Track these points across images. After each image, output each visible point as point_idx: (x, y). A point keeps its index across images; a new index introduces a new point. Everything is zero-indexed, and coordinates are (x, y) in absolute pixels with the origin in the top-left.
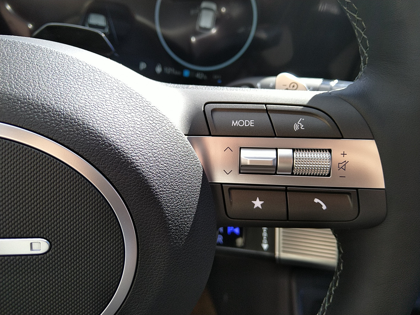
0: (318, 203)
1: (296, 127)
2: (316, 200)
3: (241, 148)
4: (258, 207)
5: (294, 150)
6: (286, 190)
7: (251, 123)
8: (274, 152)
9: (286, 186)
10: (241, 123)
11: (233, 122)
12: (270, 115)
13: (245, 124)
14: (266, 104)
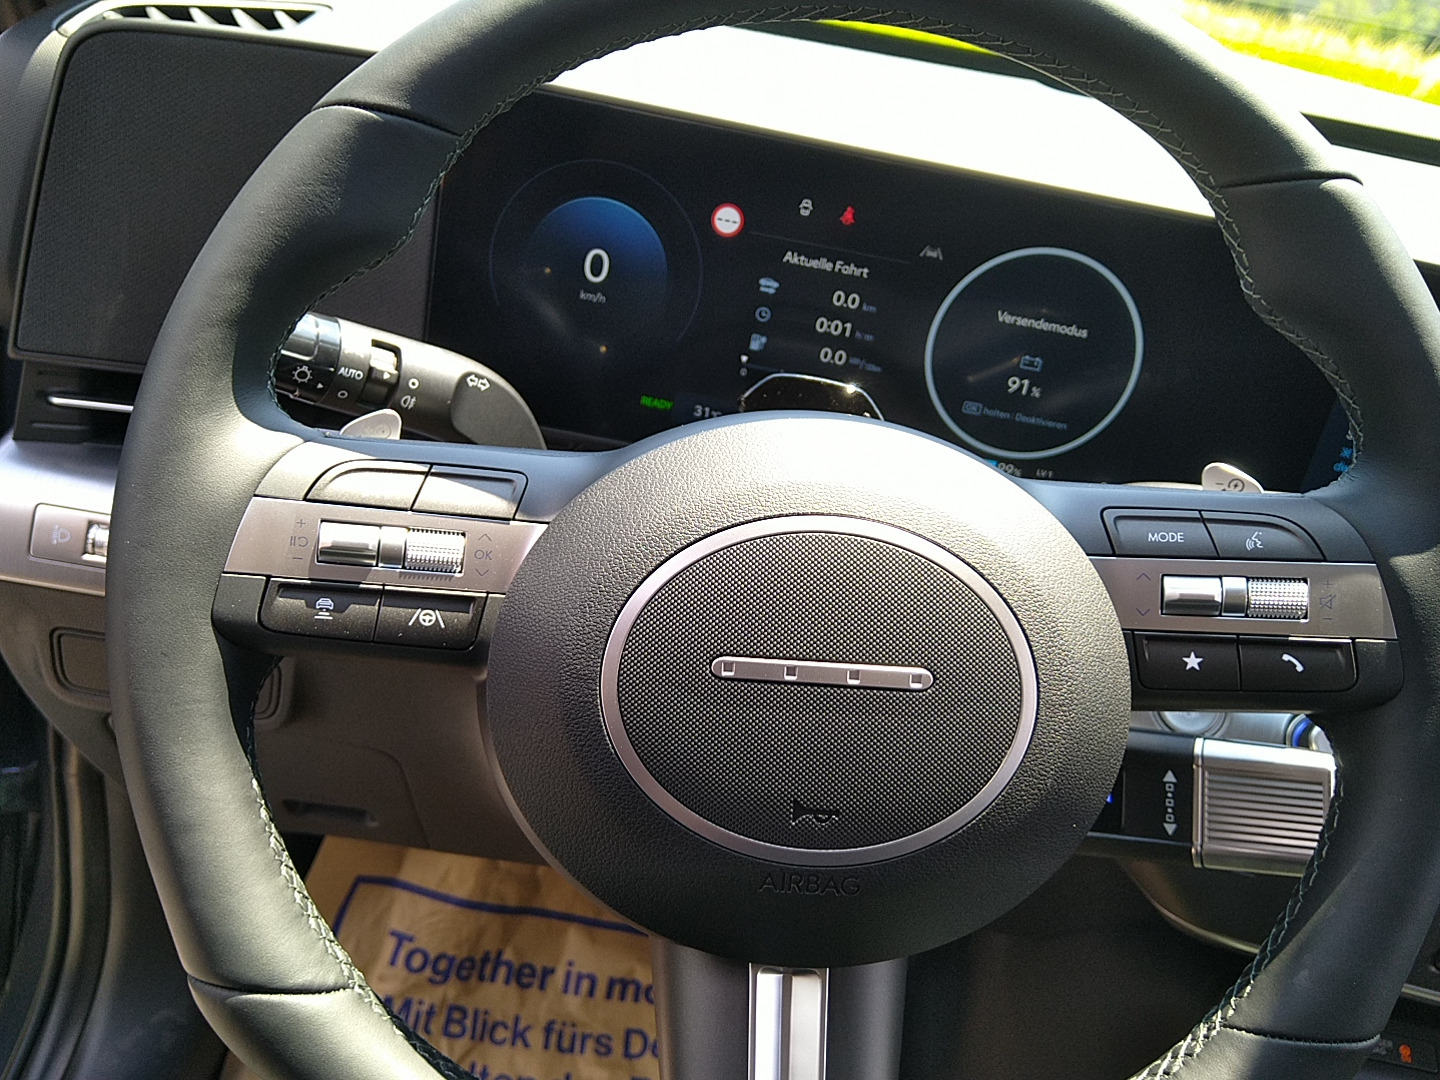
0: (1289, 661)
1: (1249, 545)
2: (1286, 657)
3: (1163, 576)
4: (1193, 668)
5: (1248, 579)
6: (1239, 641)
7: (1179, 537)
8: (1218, 580)
9: (1238, 635)
10: (1163, 537)
11: (1150, 535)
12: (1208, 525)
13: (1169, 538)
14: (1200, 511)
